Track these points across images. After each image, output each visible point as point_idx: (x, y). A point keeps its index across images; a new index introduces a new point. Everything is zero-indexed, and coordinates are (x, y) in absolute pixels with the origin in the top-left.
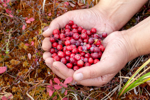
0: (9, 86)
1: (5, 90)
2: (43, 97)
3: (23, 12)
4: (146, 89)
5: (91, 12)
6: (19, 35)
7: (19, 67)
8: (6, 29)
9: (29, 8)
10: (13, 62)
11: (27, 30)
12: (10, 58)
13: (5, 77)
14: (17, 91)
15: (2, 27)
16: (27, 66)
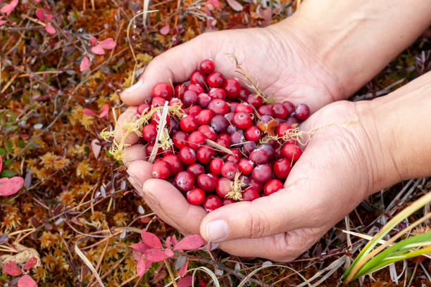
0: (34, 230)
1: (19, 240)
2: (126, 267)
3: (90, 18)
4: (424, 269)
5: (270, 40)
6: (74, 82)
7: (65, 177)
8: (39, 65)
9: (108, 6)
10: (49, 160)
11: (96, 71)
12: (42, 149)
13: (24, 202)
14: (55, 246)
15: (27, 58)
16: (88, 175)
